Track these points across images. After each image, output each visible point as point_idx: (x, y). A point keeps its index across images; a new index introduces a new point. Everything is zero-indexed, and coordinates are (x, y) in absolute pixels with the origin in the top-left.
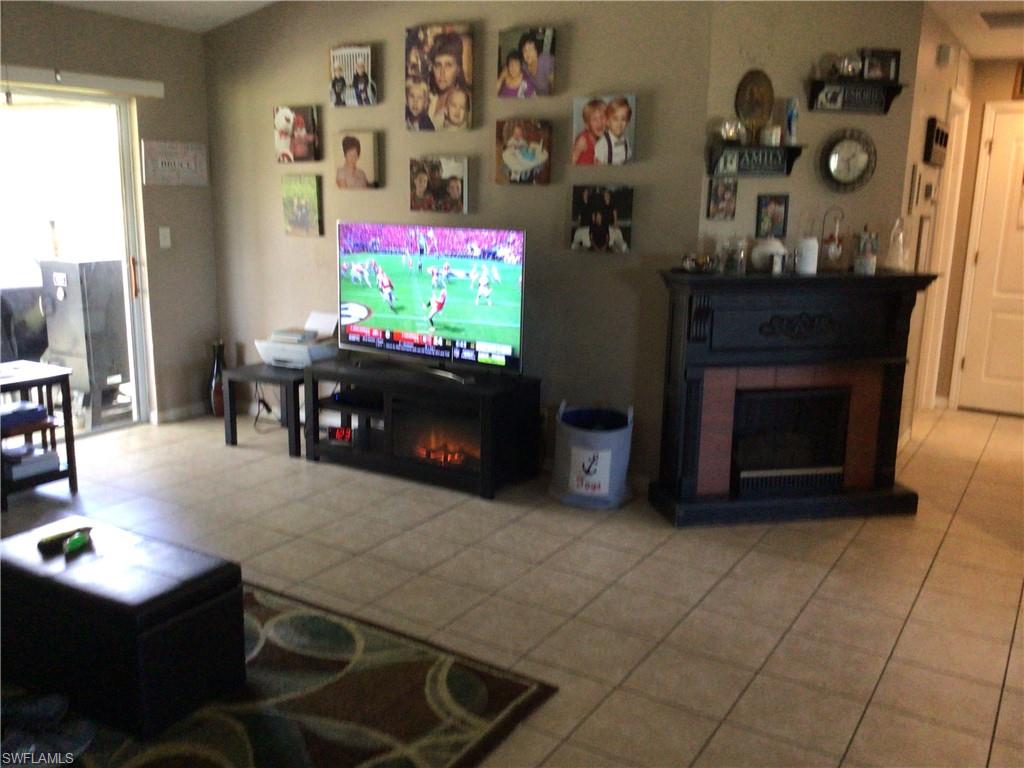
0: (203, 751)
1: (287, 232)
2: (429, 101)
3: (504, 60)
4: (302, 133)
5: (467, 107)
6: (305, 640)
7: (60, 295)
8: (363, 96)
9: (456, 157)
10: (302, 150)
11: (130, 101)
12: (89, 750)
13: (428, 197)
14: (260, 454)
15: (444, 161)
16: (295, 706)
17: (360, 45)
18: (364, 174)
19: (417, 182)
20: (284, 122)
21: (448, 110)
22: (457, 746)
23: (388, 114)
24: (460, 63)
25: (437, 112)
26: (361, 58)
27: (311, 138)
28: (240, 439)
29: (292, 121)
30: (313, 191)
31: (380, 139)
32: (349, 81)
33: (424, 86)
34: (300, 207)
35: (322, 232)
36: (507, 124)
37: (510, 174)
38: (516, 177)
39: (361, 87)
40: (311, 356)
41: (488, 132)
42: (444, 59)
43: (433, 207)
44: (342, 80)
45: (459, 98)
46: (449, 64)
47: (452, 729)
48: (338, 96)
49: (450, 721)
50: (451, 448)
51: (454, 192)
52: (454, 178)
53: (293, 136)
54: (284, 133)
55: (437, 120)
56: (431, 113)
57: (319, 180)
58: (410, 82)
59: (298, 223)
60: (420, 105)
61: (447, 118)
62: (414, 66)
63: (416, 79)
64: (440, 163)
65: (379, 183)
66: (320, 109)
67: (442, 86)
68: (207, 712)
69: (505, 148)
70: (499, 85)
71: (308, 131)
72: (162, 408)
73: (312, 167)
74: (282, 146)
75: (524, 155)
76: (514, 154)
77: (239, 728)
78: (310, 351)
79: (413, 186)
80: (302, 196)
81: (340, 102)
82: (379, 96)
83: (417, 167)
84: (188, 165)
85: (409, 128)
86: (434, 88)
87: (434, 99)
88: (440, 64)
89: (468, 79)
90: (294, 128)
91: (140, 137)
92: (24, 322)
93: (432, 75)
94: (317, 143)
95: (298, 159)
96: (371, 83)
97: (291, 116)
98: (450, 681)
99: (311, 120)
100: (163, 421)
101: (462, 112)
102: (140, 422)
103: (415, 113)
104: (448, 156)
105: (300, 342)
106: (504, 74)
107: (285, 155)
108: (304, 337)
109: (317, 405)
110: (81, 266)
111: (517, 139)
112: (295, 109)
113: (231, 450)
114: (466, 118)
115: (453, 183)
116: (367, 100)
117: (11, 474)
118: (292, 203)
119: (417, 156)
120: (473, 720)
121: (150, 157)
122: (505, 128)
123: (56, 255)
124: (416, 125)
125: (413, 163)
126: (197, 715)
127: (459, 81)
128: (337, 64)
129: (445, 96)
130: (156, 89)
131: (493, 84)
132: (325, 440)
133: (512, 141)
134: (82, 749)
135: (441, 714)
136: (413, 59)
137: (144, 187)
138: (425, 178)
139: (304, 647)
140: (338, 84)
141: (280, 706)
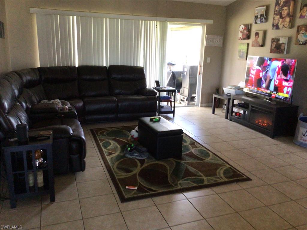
0: (166, 165)
1: (238, 59)
2: (279, 21)
3: (302, 8)
4: (245, 31)
5: (290, 22)
6: (199, 154)
7: (185, 73)
8: (262, 20)
9: (285, 37)
10: (245, 36)
11: (205, 25)
12: (147, 158)
13: (275, 49)
14: (219, 117)
15: (281, 38)
16: (188, 163)
17: (263, 6)
18: (259, 43)
19: (273, 45)
20: (241, 29)
21: (284, 23)
22: (216, 181)
23: (268, 26)
24: (289, 9)
25: (281, 24)
26: (263, 10)
27: (247, 33)
28: (215, 113)
29: (243, 28)
30: (246, 48)
31: (265, 33)
32: (259, 17)
33: (278, 16)
34: (242, 52)
35: (246, 59)
36: (300, 27)
37: (299, 42)
38: (301, 43)
39: (262, 18)
40: (236, 93)
41: (295, 29)
42: (285, 8)
43: (276, 52)
44: (257, 16)
45: (288, 19)
46: (286, 10)
47: (218, 178)
48: (256, 20)
49: (218, 176)
50: (265, 122)
51: (282, 48)
52: (283, 43)
53: (243, 32)
54: (241, 32)
55: (280, 26)
56: (279, 24)
57: (248, 44)
58: (275, 16)
59: (241, 57)
60: (277, 22)
61: (283, 25)
62: (277, 11)
63: (277, 15)
64: (280, 39)
65: (262, 46)
66: (251, 25)
67: (284, 16)
68: (171, 159)
69: (299, 34)
70: (300, 15)
71: (247, 31)
72: (201, 103)
73: (247, 41)
74: (240, 35)
75: (304, 36)
76: (301, 36)
77: (175, 163)
78: (235, 91)
79: (271, 46)
80: (243, 49)
81: (256, 23)
82: (266, 20)
83: (273, 40)
84: (217, 41)
85: (273, 29)
86: (281, 17)
87: (281, 20)
88: (284, 10)
89: (291, 14)
90: (244, 30)
91: (206, 35)
92: (178, 79)
93: (281, 13)
94: (249, 34)
95: (244, 39)
96: (265, 17)
97: (243, 27)
98: (225, 170)
99: (248, 28)
100: (201, 106)
101: (288, 24)
102: (196, 106)
103: (275, 25)
104: (282, 37)
105: (234, 89)
106: (302, 11)
107: (240, 38)
108: (235, 88)
109: (233, 106)
110: (190, 66)
111: (303, 31)
112: (244, 25)
113: (213, 114)
114: (289, 26)
115: (282, 45)
116: (263, 21)
117: (161, 110)
118: (240, 51)
119: (274, 37)
120: (224, 178)
121: (208, 39)
122: (300, 28)
123: (186, 64)
124: (275, 28)
125: (273, 39)
126: (169, 159)
127: (288, 14)
128: (256, 12)
129: (284, 19)
130: (211, 22)
131: (298, 15)
132: (234, 115)
133: (301, 32)
134: (145, 158)
135: (218, 175)
136: (277, 9)
137: (205, 47)
138: (275, 43)
139: (198, 155)
140: (256, 17)
141: (185, 163)
